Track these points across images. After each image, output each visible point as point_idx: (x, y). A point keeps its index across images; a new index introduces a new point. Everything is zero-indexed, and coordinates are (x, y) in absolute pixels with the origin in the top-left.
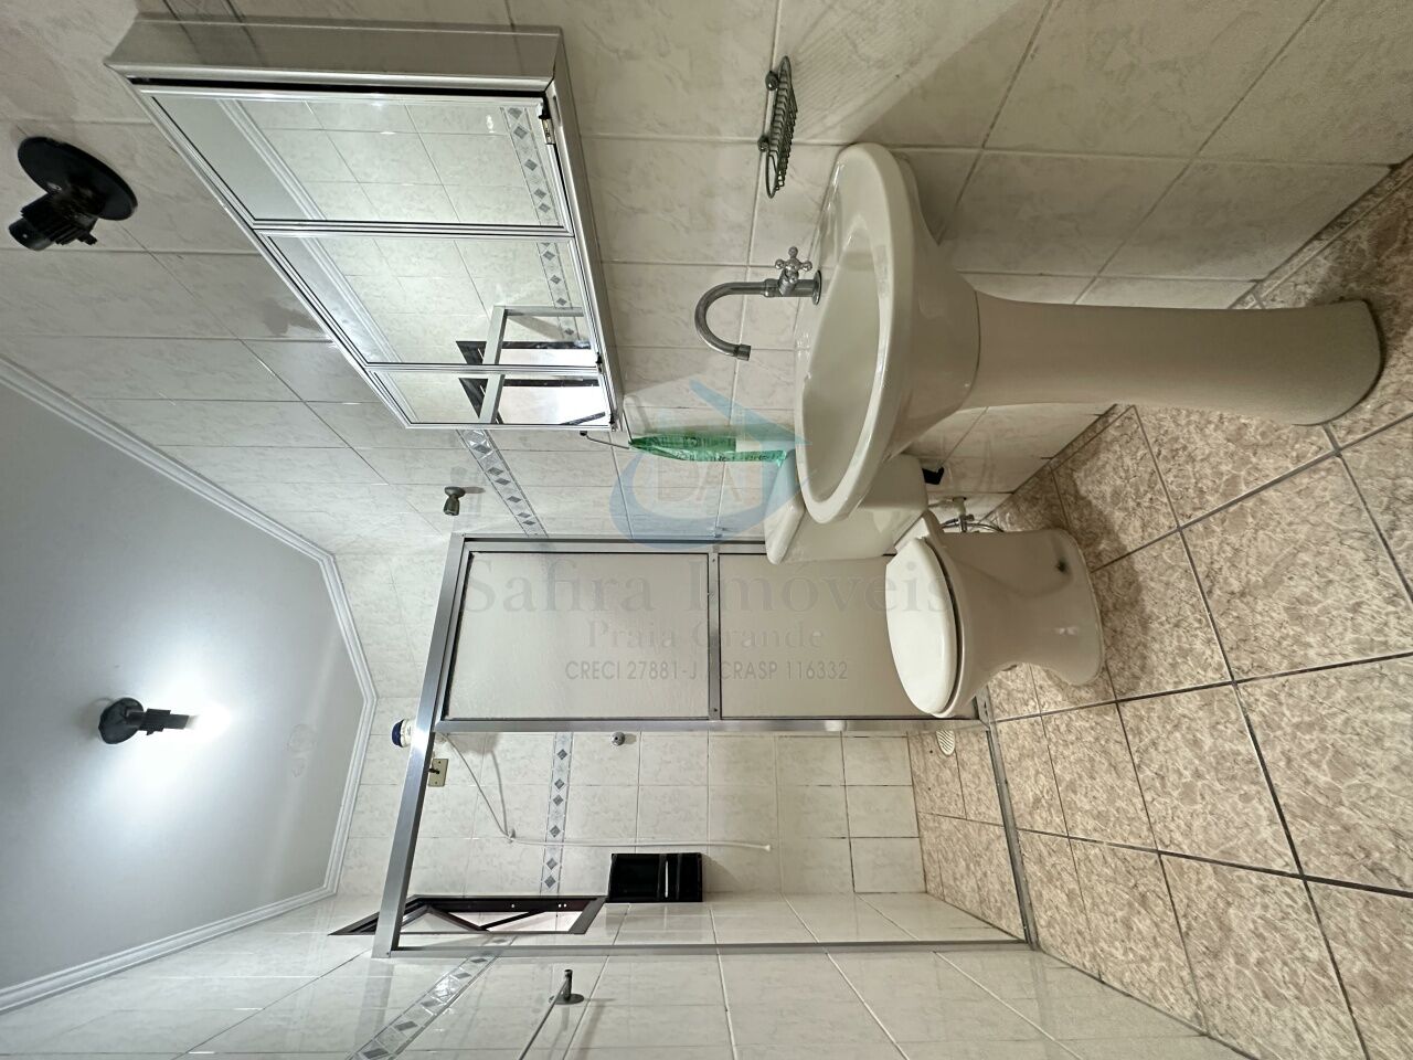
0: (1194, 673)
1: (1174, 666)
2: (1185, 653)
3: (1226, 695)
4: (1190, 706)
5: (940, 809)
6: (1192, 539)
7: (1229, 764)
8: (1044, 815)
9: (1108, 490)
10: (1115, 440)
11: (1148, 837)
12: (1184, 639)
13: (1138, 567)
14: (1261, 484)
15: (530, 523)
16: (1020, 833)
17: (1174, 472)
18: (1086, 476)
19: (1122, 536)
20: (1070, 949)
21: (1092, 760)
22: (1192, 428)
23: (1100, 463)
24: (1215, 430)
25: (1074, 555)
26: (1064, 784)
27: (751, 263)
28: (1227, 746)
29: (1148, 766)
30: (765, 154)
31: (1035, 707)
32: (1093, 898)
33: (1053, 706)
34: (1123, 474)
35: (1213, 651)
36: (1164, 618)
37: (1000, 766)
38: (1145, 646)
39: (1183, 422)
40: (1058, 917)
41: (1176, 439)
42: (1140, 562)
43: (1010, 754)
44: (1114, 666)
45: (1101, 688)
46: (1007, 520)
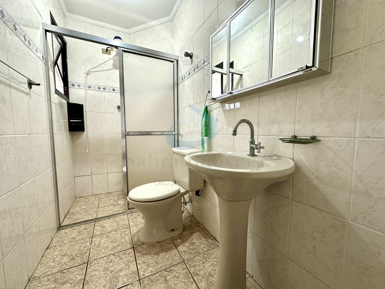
0: (142, 269)
1: (144, 263)
2: (148, 266)
3: (136, 278)
4: (133, 268)
5: (101, 201)
6: (181, 265)
7: (115, 280)
8: (99, 229)
9: (194, 241)
10: (208, 242)
11: (92, 259)
12: (152, 265)
13: (173, 251)
14: (197, 283)
15: (182, 79)
16: (94, 223)
17: (200, 259)
18: (198, 235)
19: (182, 246)
20: (58, 239)
21: (116, 242)
22: (212, 262)
23: (202, 239)
24: (212, 269)
25: (176, 233)
26: (109, 234)
27: (259, 136)
28: (120, 279)
29: (114, 258)
30: (291, 137)
31: (132, 225)
32: (74, 245)
33: (132, 230)
34: (199, 245)
35: (149, 273)
36: (158, 259)
37: (114, 216)
38: (150, 254)
39: (214, 260)
40: (68, 235)
41: (209, 258)
42: (174, 251)
43: (118, 219)
44: (144, 246)
45: (137, 243)
46: (185, 215)
